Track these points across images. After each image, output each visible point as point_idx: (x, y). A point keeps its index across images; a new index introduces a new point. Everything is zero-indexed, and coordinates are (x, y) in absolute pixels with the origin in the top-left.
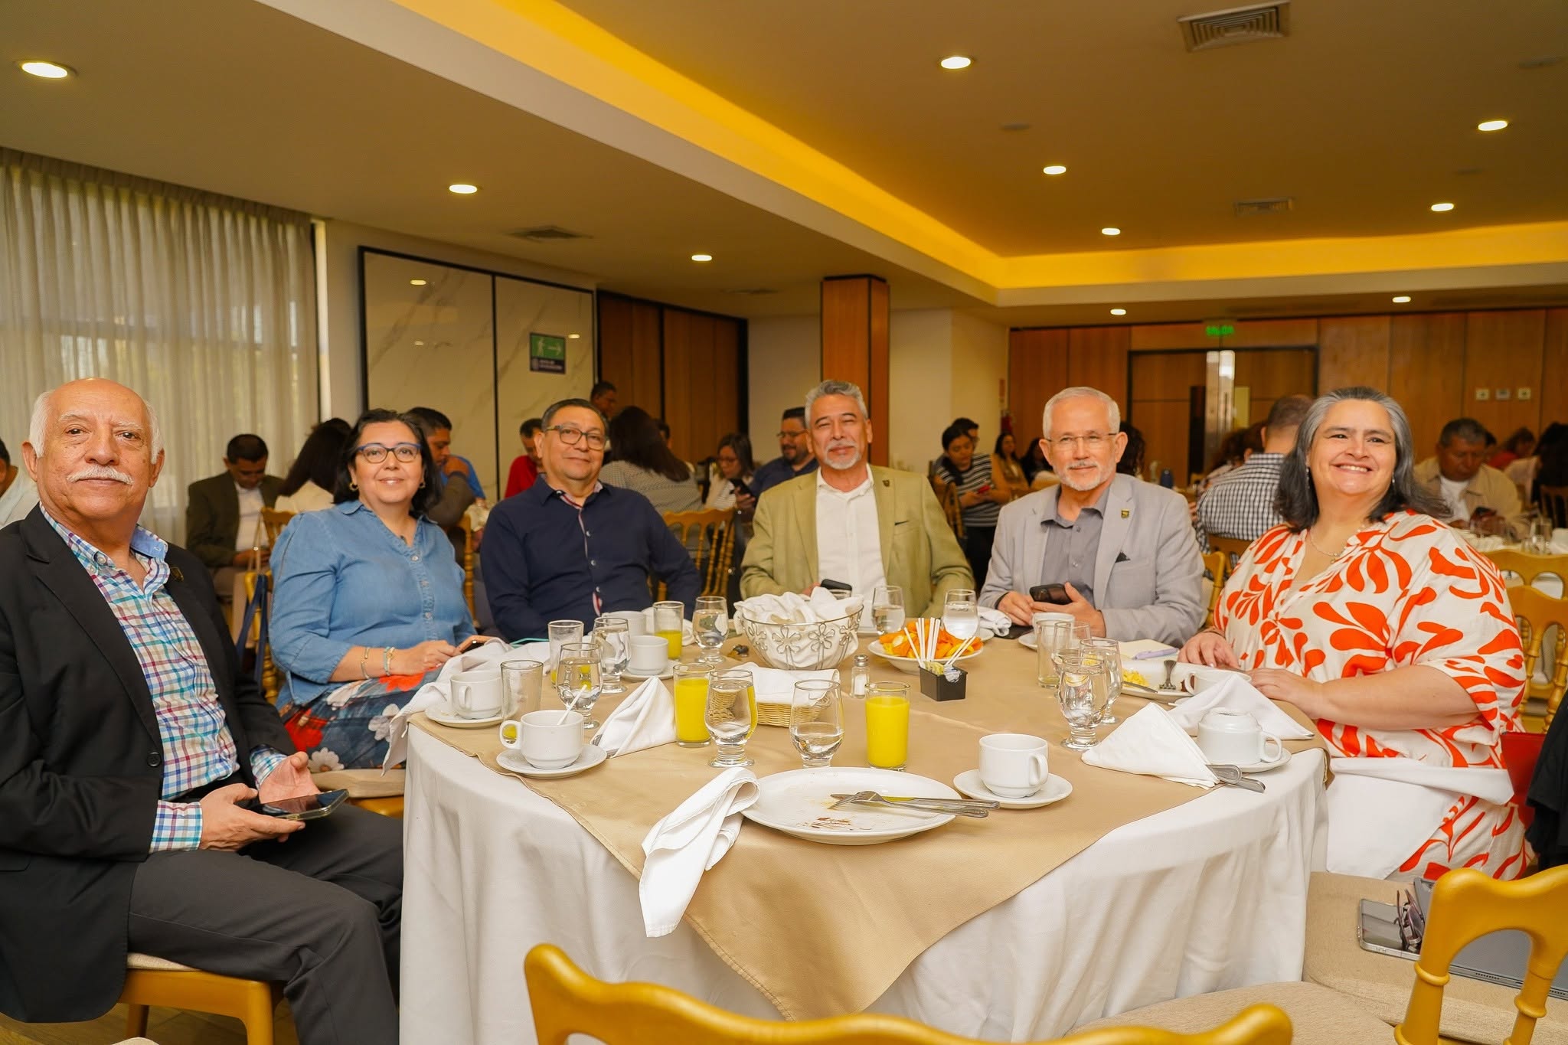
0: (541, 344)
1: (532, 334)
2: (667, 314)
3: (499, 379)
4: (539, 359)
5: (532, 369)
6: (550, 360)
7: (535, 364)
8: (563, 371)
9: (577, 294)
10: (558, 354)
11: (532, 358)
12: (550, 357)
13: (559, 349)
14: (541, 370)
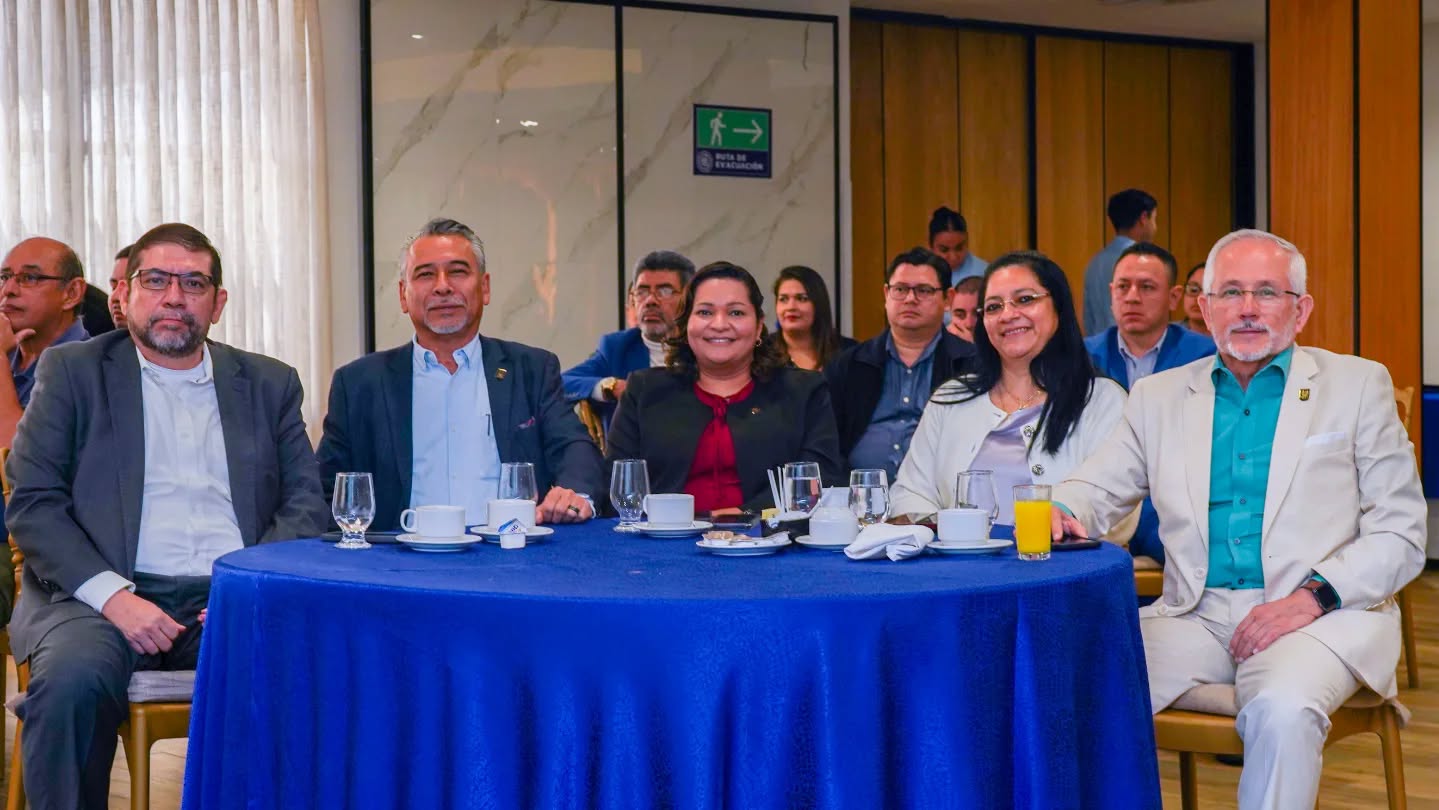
0: (717, 124)
1: (696, 106)
2: (1043, 45)
3: (626, 192)
4: (713, 152)
5: (697, 171)
6: (735, 153)
7: (705, 161)
8: (766, 173)
9: (802, 24)
10: (754, 141)
11: (697, 151)
12: (738, 148)
13: (759, 132)
14: (715, 172)
